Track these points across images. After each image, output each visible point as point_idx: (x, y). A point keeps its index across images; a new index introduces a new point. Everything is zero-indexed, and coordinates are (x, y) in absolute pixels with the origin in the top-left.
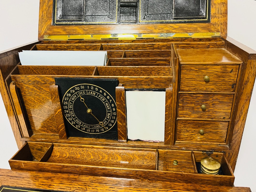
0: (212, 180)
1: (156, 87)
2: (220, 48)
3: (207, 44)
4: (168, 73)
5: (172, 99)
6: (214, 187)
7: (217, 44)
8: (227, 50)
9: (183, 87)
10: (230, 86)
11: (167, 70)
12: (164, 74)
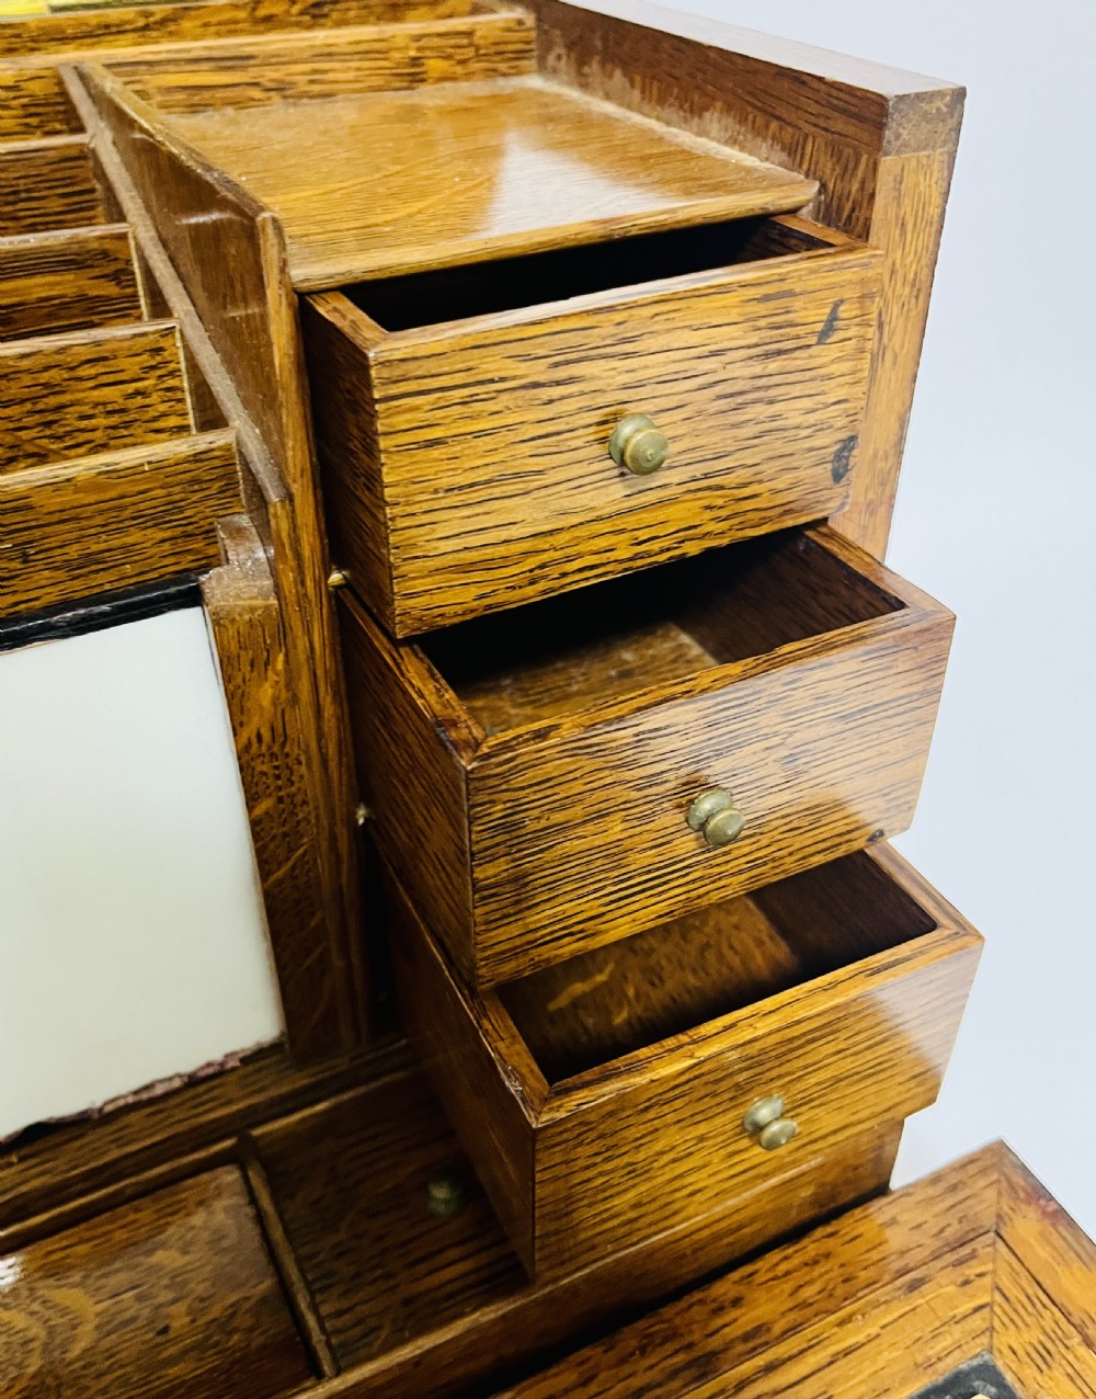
0: (769, 1207)
1: (78, 588)
2: (505, 75)
3: (400, 42)
4: (155, 398)
5: (287, 661)
6: (795, 1261)
7: (477, 39)
8: (584, 86)
9: (419, 585)
10: (819, 469)
11: (132, 366)
12: (115, 420)
